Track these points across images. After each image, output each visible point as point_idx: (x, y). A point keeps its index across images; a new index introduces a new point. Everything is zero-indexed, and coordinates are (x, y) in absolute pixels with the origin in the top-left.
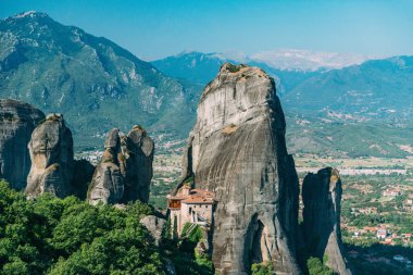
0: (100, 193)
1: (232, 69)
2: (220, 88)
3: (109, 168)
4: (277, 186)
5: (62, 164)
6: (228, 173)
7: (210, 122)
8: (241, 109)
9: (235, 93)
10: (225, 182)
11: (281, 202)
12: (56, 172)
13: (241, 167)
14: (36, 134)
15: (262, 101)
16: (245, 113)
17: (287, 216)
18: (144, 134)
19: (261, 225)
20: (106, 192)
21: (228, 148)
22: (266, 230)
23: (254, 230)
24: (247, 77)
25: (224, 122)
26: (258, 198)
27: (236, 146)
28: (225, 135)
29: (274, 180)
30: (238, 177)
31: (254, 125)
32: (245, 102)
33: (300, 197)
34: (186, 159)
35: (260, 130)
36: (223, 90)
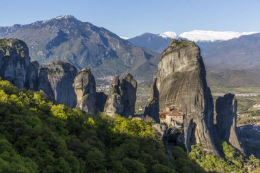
0: (111, 110)
1: (177, 42)
2: (171, 52)
3: (115, 96)
4: (203, 104)
5: (91, 94)
6: (177, 97)
7: (166, 71)
8: (183, 63)
9: (179, 55)
10: (176, 102)
11: (206, 113)
12: (88, 98)
13: (184, 94)
14: (77, 79)
15: (195, 59)
16: (185, 66)
17: (209, 120)
18: (132, 77)
19: (195, 125)
20: (114, 109)
21: (176, 84)
22: (198, 127)
23: (192, 126)
24: (186, 46)
25: (173, 71)
26: (193, 110)
27: (181, 83)
28: (175, 77)
29: (202, 101)
30: (183, 100)
31: (191, 72)
32: (185, 60)
33: (215, 108)
35: (194, 74)
36: (173, 54)
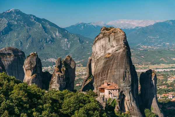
0: (56, 86)
1: (107, 29)
2: (103, 38)
3: (59, 75)
4: (130, 79)
5: (38, 74)
6: (109, 74)
7: (99, 53)
8: (112, 46)
9: (109, 39)
10: (108, 78)
11: (132, 86)
12: (36, 77)
13: (114, 72)
14: (26, 62)
15: (122, 42)
16: (114, 48)
17: (135, 92)
18: (71, 59)
19: (124, 96)
20: (58, 85)
21: (108, 64)
22: (126, 98)
23: (122, 97)
24: (114, 33)
25: (105, 52)
26: (122, 85)
27: (112, 63)
28: (106, 58)
29: (129, 76)
30: (114, 76)
31: (119, 53)
32: (114, 43)
34: (88, 69)
35: (121, 55)
36: (104, 39)
